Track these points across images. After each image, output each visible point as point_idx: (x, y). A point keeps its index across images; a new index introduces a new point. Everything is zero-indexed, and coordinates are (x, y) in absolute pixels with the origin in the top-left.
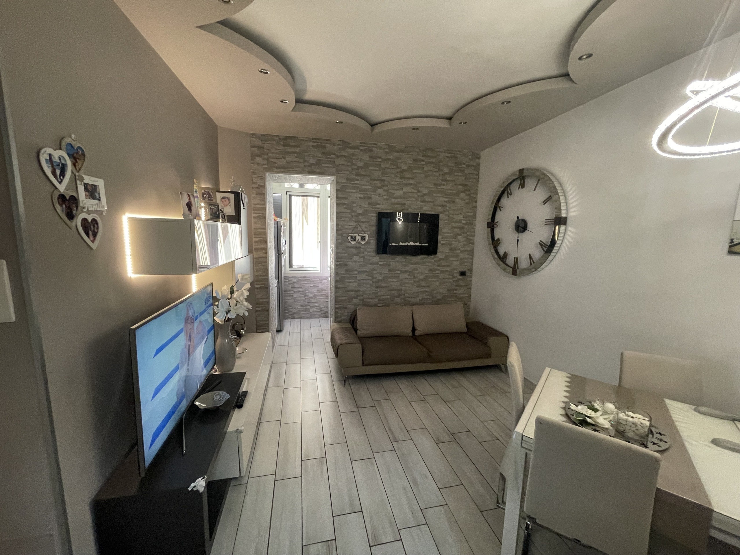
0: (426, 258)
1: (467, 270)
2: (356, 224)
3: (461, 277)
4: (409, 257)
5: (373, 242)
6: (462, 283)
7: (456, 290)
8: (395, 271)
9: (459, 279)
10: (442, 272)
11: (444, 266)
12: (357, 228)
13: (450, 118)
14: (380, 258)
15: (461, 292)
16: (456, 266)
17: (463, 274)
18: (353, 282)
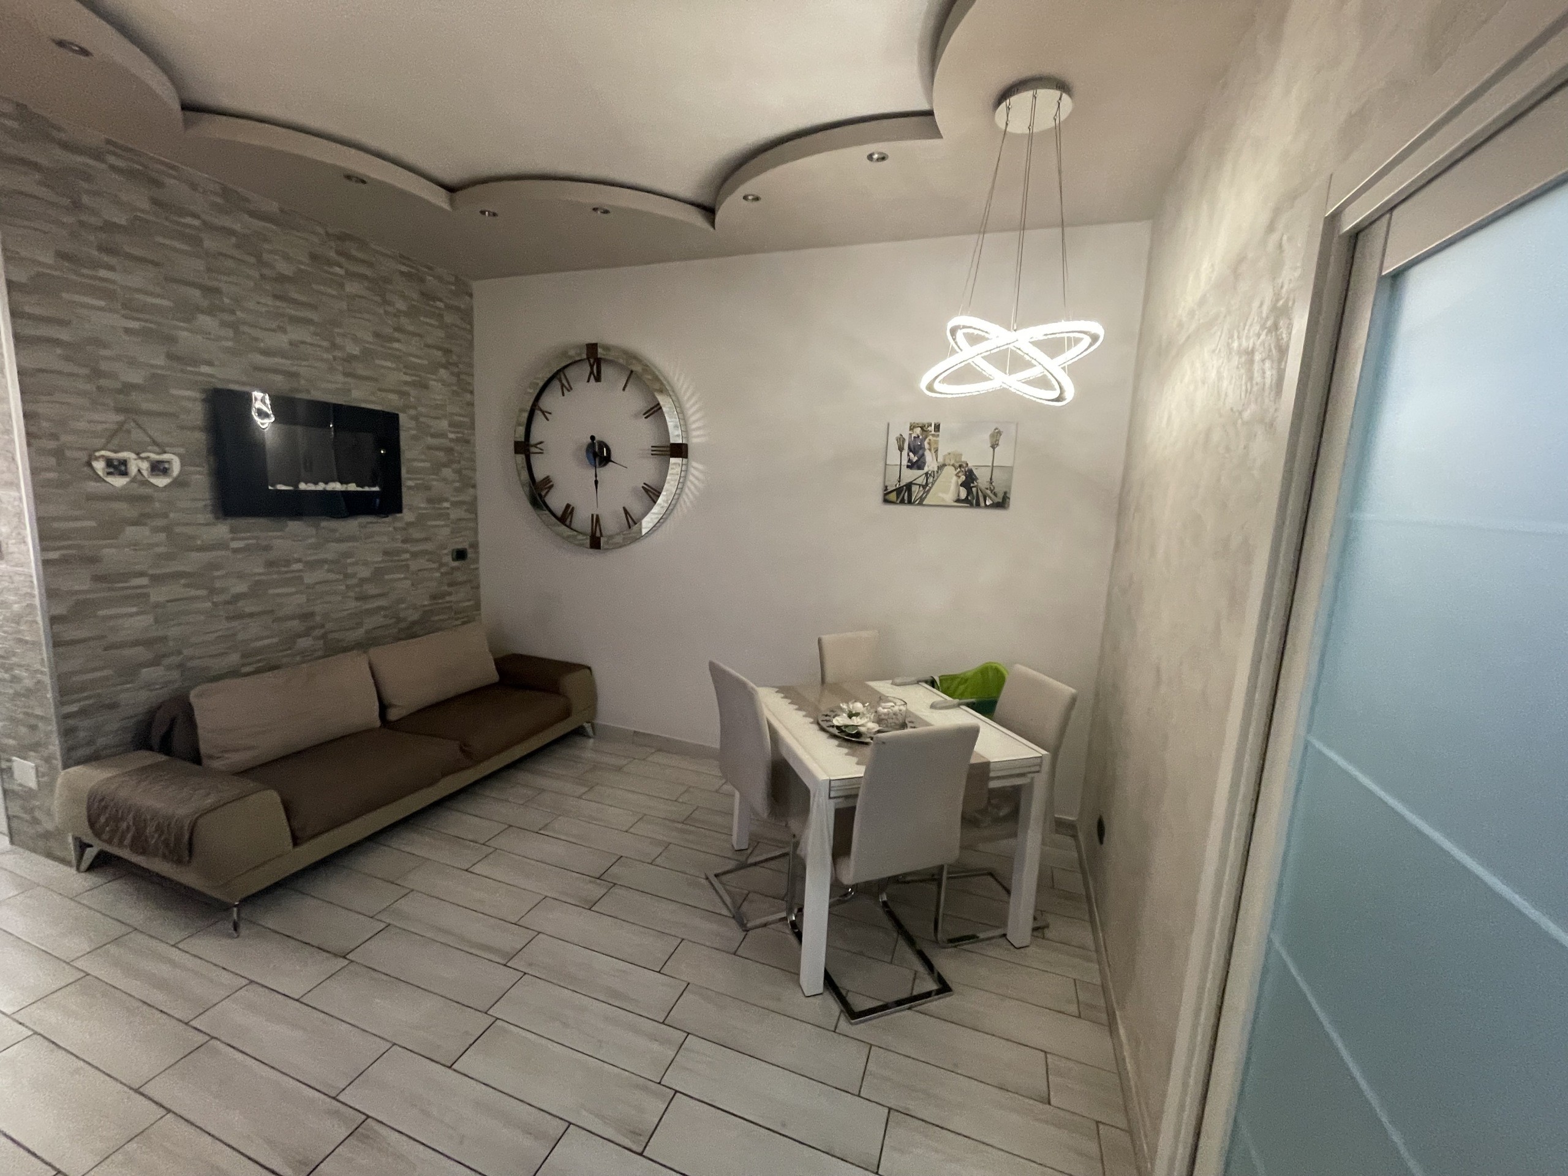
0: (371, 523)
1: (467, 547)
2: (120, 418)
3: (456, 564)
4: (327, 524)
5: (201, 480)
6: (460, 577)
7: (450, 594)
8: (288, 563)
9: (453, 569)
10: (415, 555)
11: (418, 541)
12: (129, 432)
13: (451, 189)
14: (233, 530)
15: (459, 597)
16: (444, 537)
17: (460, 555)
18: (131, 615)
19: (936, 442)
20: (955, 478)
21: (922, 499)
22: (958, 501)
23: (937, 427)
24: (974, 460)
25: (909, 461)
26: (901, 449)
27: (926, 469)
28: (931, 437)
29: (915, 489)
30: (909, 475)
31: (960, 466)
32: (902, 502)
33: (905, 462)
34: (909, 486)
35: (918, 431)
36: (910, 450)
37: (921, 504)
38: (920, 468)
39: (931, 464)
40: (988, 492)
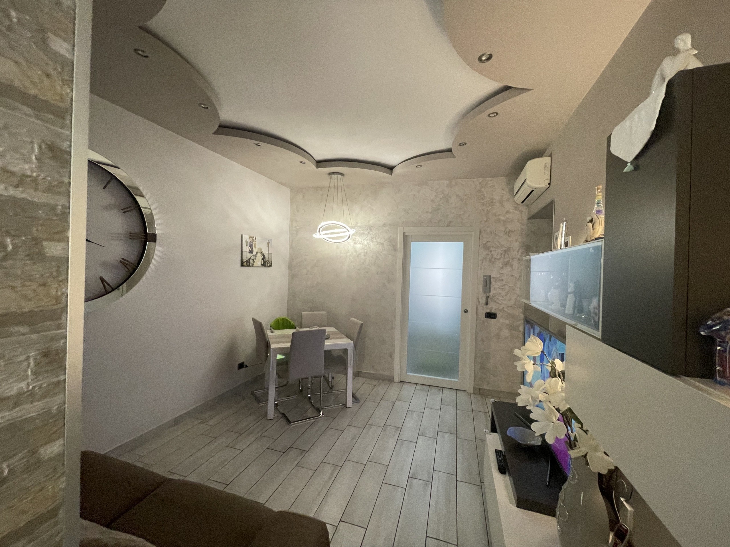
19: (256, 244)
20: (260, 257)
21: (253, 264)
22: (262, 265)
23: (256, 238)
24: (265, 251)
25: (249, 250)
26: (247, 245)
27: (254, 253)
28: (254, 242)
29: (251, 261)
30: (250, 256)
31: (262, 253)
32: (248, 266)
33: (248, 251)
34: (250, 259)
35: (251, 239)
36: (249, 246)
37: (253, 266)
38: (252, 253)
39: (255, 252)
40: (268, 262)
